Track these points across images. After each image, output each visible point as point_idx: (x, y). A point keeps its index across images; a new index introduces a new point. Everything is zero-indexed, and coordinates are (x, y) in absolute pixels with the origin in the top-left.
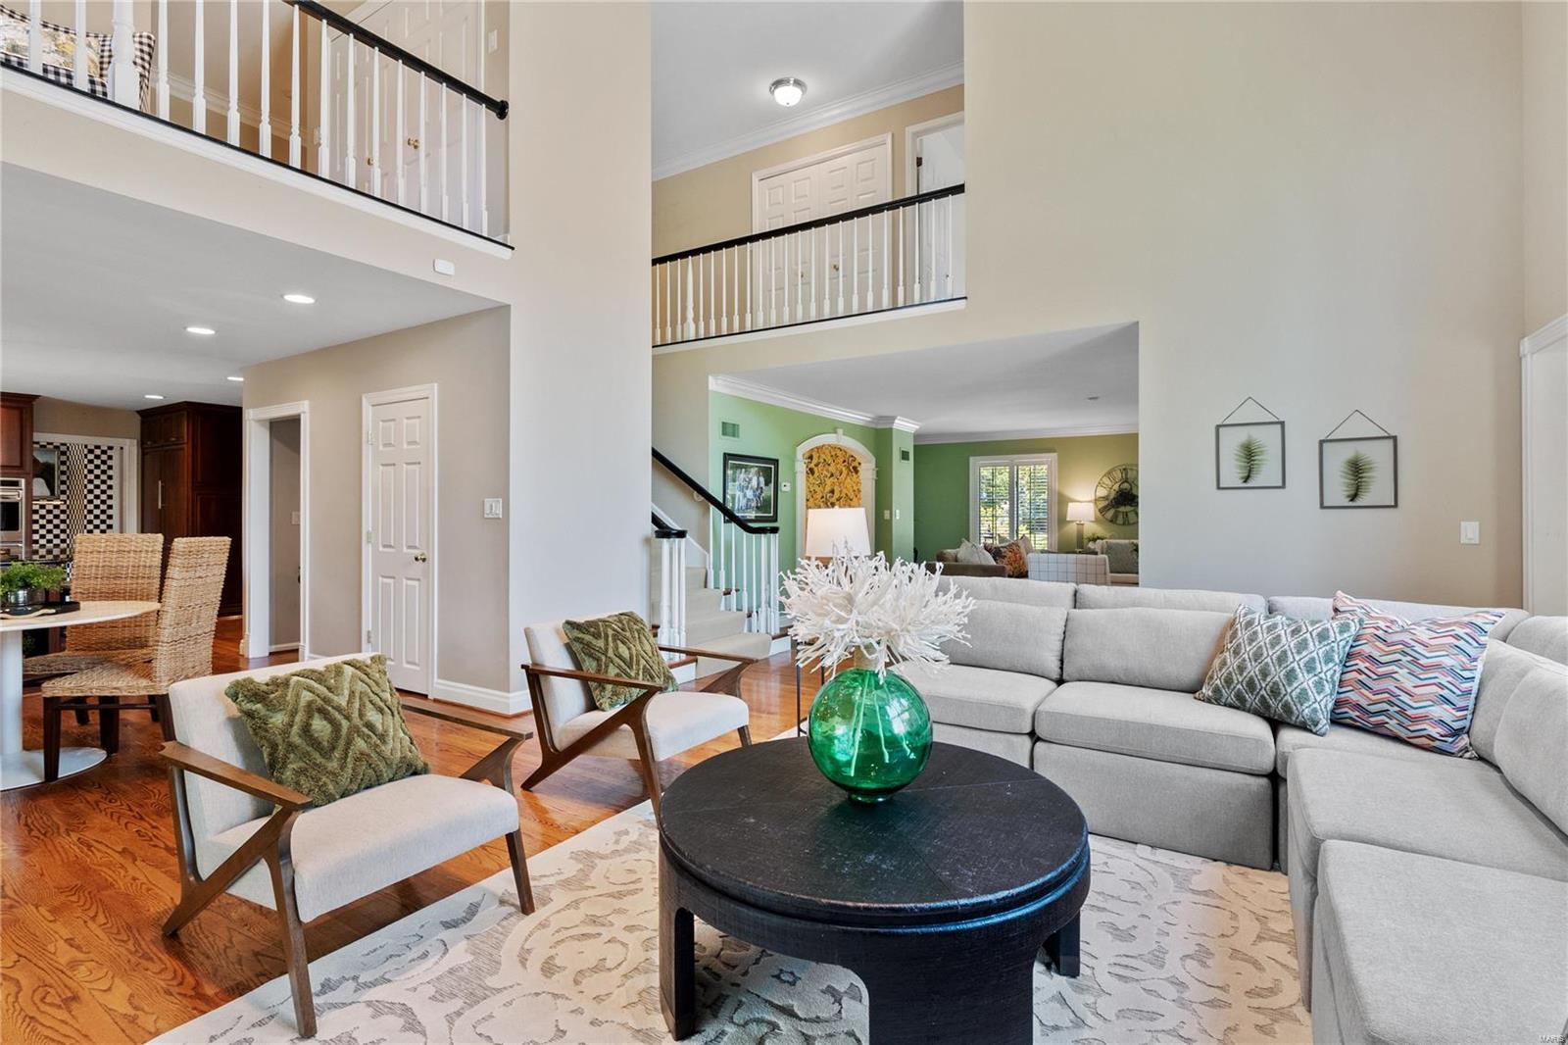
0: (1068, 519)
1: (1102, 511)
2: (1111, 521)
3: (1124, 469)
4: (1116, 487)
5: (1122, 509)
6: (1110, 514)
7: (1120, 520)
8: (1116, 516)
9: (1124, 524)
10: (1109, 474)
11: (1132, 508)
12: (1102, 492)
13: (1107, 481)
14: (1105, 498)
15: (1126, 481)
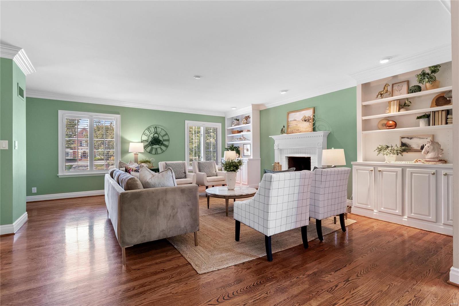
0: (129, 152)
1: (145, 147)
2: (150, 153)
3: (156, 127)
4: (152, 135)
5: (155, 146)
6: (149, 149)
7: (154, 152)
8: (151, 150)
9: (156, 154)
10: (148, 129)
11: (159, 146)
12: (145, 138)
13: (147, 132)
14: (147, 141)
15: (156, 133)
